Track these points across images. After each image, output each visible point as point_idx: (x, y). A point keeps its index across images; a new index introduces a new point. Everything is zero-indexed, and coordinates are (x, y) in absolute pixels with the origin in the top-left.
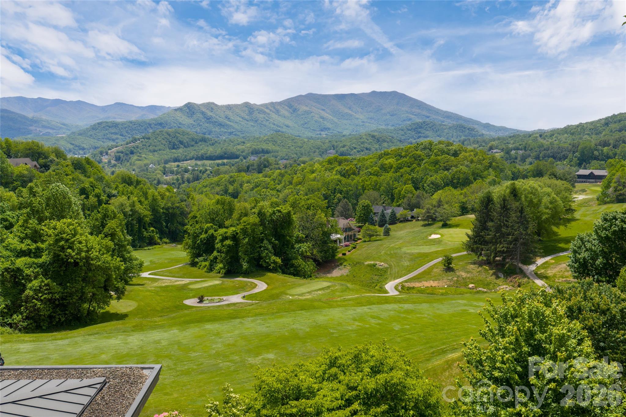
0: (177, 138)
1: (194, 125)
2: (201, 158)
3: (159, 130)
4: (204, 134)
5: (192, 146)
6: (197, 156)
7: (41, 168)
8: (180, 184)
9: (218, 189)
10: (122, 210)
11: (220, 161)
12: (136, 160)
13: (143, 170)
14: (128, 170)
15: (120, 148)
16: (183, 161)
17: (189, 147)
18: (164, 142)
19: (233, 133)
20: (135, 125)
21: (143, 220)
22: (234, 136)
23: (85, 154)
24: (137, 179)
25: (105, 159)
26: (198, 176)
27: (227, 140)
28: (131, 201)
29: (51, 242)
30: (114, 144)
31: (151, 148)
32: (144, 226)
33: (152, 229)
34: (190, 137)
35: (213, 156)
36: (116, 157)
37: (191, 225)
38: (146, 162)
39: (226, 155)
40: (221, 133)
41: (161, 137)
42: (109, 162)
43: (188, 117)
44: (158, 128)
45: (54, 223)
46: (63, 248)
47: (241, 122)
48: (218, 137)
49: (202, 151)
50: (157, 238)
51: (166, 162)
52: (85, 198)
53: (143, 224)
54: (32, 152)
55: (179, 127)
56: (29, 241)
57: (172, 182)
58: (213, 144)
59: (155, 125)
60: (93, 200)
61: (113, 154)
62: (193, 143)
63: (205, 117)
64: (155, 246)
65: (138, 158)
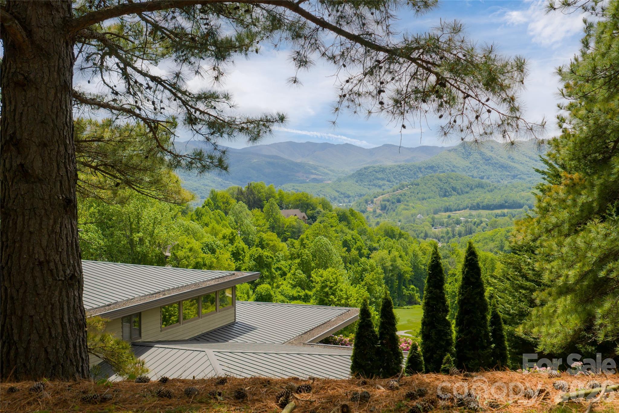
0: (449, 184)
1: (470, 168)
2: (477, 207)
3: (430, 175)
4: (482, 178)
5: (467, 193)
6: (472, 204)
7: (309, 219)
8: (449, 238)
9: (491, 245)
10: (382, 265)
11: (499, 211)
12: (403, 209)
13: (409, 221)
14: (394, 221)
15: (386, 196)
16: (456, 210)
17: (463, 194)
18: (434, 188)
19: (517, 176)
20: (403, 169)
21: (403, 276)
22: (519, 180)
23: (350, 202)
24: (400, 232)
25: (370, 208)
26: (471, 229)
27: (509, 185)
28: (392, 255)
29: (319, 289)
30: (380, 191)
31: (420, 196)
32: (404, 283)
33: (412, 286)
34: (464, 182)
35: (491, 206)
36: (382, 206)
37: (450, 283)
38: (413, 211)
39: (507, 204)
40: (502, 176)
41: (431, 183)
42: (375, 211)
43: (464, 158)
44: (428, 172)
45: (321, 271)
46: (327, 294)
47: (527, 163)
48: (499, 182)
49: (478, 199)
50: (417, 297)
51: (436, 212)
52: (347, 250)
53: (403, 281)
54: (302, 203)
55: (453, 171)
56: (299, 289)
57: (441, 235)
58: (491, 191)
59: (426, 169)
60: (354, 252)
61: (378, 202)
62: (468, 189)
63: (483, 158)
64: (415, 306)
65: (405, 207)
